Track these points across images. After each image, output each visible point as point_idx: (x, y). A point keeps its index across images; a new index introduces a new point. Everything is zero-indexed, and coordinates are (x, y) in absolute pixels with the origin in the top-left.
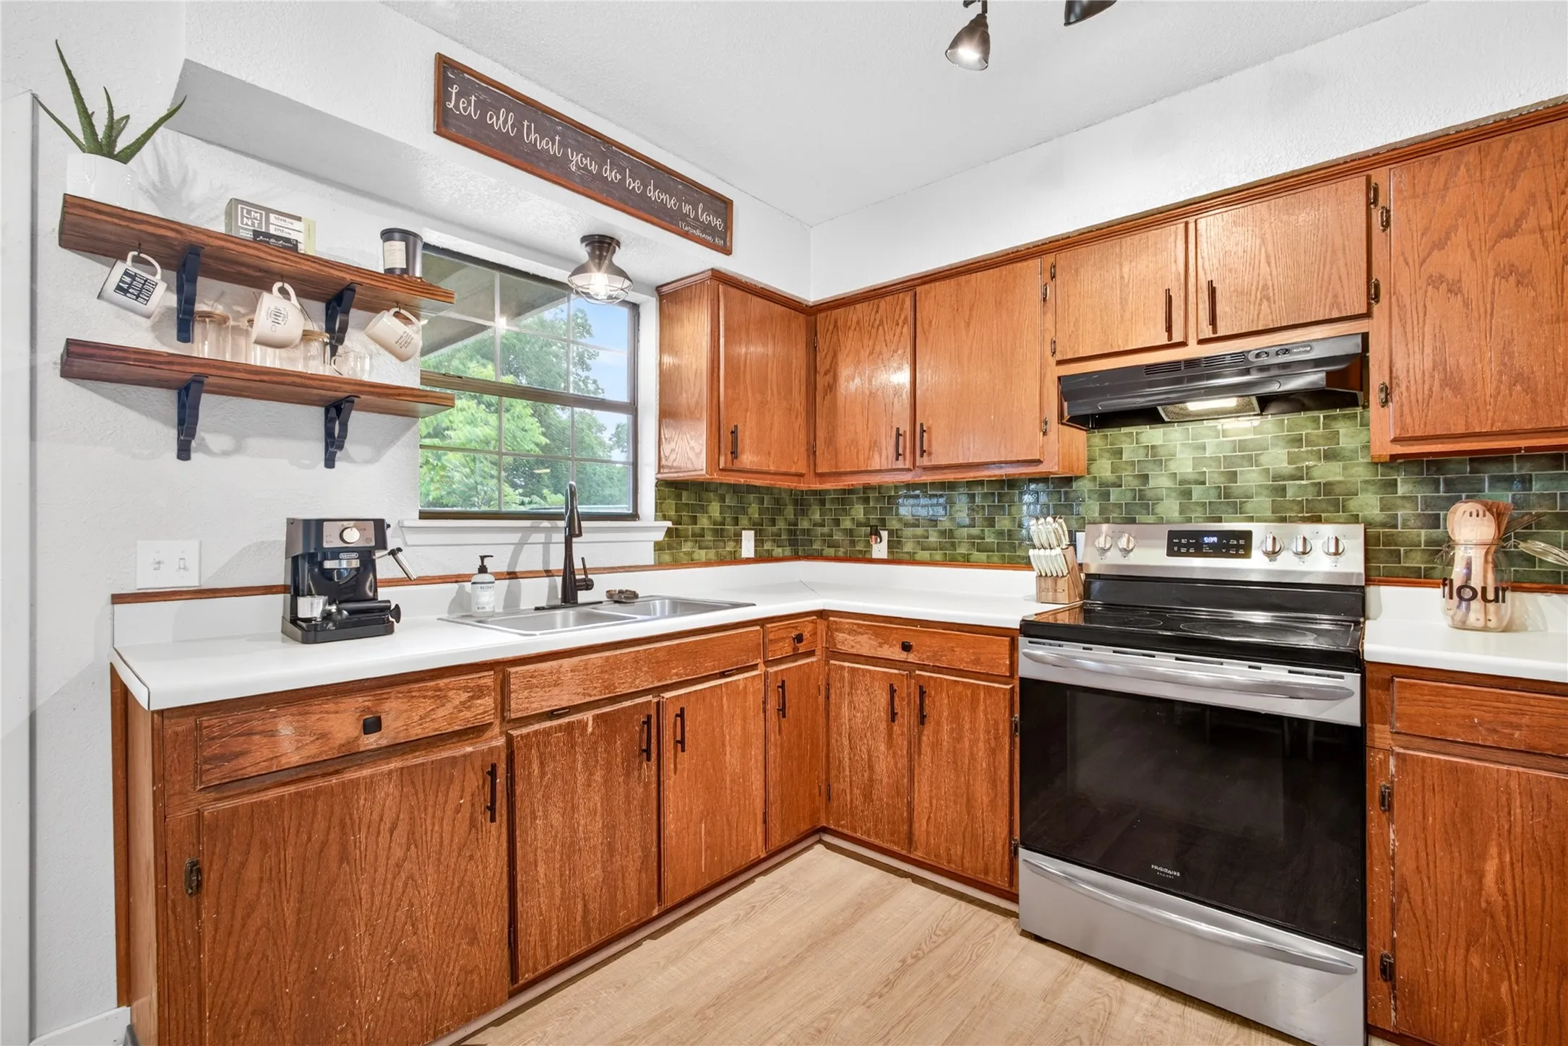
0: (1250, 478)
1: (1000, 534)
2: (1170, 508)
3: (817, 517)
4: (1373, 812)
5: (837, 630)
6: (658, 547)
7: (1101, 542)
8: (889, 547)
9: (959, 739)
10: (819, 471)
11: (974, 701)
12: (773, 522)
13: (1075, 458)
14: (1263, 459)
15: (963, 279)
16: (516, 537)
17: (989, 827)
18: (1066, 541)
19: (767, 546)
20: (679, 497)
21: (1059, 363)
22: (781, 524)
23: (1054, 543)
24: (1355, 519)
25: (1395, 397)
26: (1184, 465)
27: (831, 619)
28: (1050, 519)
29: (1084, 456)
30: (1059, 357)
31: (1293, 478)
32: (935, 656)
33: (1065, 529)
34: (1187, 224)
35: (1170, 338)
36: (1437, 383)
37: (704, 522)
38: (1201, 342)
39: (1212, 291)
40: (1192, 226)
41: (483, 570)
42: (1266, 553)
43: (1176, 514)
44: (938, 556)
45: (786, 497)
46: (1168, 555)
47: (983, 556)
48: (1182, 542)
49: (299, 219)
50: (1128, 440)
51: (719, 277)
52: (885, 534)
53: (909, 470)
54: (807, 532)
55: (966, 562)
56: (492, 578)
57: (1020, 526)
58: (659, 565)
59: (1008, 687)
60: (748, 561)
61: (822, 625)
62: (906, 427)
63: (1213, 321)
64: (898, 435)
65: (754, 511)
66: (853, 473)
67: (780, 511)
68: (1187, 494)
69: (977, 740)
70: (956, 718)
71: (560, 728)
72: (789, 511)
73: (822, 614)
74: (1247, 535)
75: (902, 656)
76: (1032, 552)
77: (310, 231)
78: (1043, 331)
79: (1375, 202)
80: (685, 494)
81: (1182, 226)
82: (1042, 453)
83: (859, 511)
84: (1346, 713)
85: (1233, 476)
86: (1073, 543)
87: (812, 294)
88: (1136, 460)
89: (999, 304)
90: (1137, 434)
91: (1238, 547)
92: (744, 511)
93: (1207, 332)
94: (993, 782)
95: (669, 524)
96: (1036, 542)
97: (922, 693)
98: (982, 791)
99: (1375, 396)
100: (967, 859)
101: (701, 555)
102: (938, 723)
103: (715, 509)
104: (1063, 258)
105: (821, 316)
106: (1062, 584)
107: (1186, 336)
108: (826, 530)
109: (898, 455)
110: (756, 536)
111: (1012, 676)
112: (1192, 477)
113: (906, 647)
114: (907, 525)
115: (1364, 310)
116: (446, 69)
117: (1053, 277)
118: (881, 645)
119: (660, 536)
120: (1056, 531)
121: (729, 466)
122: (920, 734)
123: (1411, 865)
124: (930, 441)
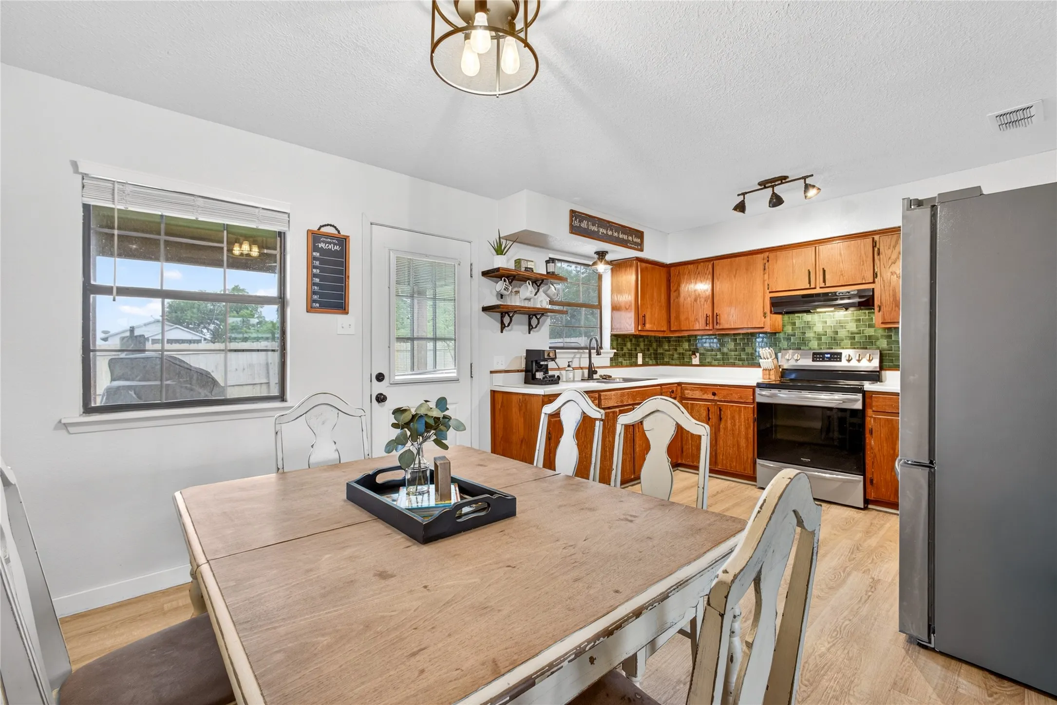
0: (842, 333)
1: (748, 354)
2: (814, 344)
3: (667, 347)
4: (867, 435)
5: (686, 390)
6: (611, 359)
7: (787, 357)
8: (700, 360)
9: (735, 425)
10: (672, 329)
11: (740, 411)
12: (648, 350)
13: (777, 325)
14: (847, 327)
15: (733, 259)
16: (572, 356)
17: (745, 455)
18: (774, 356)
19: (647, 360)
20: (617, 340)
21: (770, 292)
22: (652, 351)
23: (769, 356)
24: (878, 348)
25: (882, 309)
26: (819, 328)
27: (683, 385)
28: (767, 348)
29: (781, 323)
30: (770, 290)
31: (858, 334)
32: (724, 397)
33: (773, 352)
34: (816, 247)
35: (810, 286)
36: (894, 306)
37: (625, 350)
38: (821, 288)
39: (824, 271)
40: (817, 248)
41: (569, 366)
42: (847, 360)
43: (816, 347)
44: (721, 362)
45: (653, 339)
46: (813, 361)
47: (740, 363)
48: (817, 356)
49: (532, 261)
50: (798, 319)
51: (639, 259)
52: (698, 355)
53: (711, 330)
54: (662, 354)
55: (733, 365)
56: (572, 369)
57: (756, 351)
58: (612, 366)
59: (752, 406)
60: (640, 366)
61: (679, 388)
62: (710, 314)
63: (824, 281)
64: (707, 317)
65: (642, 345)
66: (686, 330)
67: (651, 345)
68: (820, 339)
69: (741, 425)
70: (733, 418)
71: (611, 412)
72: (654, 345)
73: (679, 384)
74: (840, 354)
75: (712, 397)
76: (761, 361)
77: (535, 265)
78: (764, 281)
79: (876, 246)
80: (619, 339)
81: (814, 248)
82: (764, 325)
83: (686, 345)
84: (858, 406)
85: (836, 333)
86: (777, 357)
87: (668, 261)
88: (801, 326)
89: (747, 270)
90: (802, 316)
91: (837, 358)
92: (639, 345)
93: (823, 285)
94: (747, 439)
95: (615, 351)
96: (762, 357)
97: (720, 410)
98: (743, 443)
99: (876, 309)
100: (737, 467)
101: (624, 362)
102: (726, 421)
103: (629, 345)
104: (772, 255)
105: (672, 269)
106: (772, 372)
107: (816, 286)
108: (671, 353)
109: (707, 324)
110: (643, 356)
111: (753, 402)
112: (823, 333)
113: (714, 394)
114: (708, 350)
115: (872, 281)
116: (573, 213)
117: (768, 261)
118: (704, 394)
119: (612, 355)
120: (769, 352)
121: (642, 329)
122: (719, 425)
123: (877, 449)
124: (720, 319)
